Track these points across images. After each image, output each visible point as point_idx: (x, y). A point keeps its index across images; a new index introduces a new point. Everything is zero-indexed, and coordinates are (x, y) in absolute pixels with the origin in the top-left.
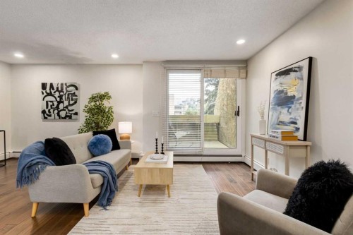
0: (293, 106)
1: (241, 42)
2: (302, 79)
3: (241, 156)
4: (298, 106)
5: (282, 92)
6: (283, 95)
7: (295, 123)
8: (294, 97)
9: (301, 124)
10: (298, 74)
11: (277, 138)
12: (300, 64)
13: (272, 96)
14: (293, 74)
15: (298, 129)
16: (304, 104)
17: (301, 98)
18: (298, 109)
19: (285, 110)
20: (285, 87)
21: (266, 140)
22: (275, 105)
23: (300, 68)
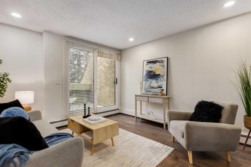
0: (159, 79)
1: (131, 40)
2: (164, 66)
3: (118, 109)
4: (162, 79)
5: (152, 71)
6: (152, 73)
7: (161, 87)
8: (160, 75)
9: (164, 88)
10: (162, 64)
11: (158, 95)
12: (163, 59)
13: (145, 73)
14: (158, 64)
15: (163, 90)
16: (165, 78)
17: (164, 76)
18: (162, 81)
19: (154, 81)
20: (153, 69)
21: (148, 97)
22: (147, 78)
23: (162, 61)
